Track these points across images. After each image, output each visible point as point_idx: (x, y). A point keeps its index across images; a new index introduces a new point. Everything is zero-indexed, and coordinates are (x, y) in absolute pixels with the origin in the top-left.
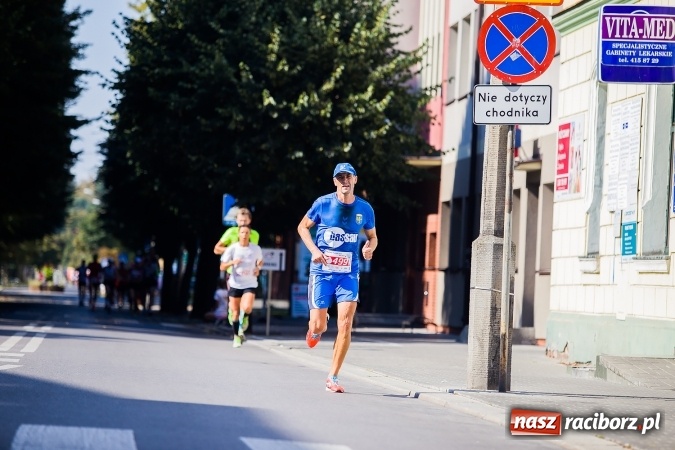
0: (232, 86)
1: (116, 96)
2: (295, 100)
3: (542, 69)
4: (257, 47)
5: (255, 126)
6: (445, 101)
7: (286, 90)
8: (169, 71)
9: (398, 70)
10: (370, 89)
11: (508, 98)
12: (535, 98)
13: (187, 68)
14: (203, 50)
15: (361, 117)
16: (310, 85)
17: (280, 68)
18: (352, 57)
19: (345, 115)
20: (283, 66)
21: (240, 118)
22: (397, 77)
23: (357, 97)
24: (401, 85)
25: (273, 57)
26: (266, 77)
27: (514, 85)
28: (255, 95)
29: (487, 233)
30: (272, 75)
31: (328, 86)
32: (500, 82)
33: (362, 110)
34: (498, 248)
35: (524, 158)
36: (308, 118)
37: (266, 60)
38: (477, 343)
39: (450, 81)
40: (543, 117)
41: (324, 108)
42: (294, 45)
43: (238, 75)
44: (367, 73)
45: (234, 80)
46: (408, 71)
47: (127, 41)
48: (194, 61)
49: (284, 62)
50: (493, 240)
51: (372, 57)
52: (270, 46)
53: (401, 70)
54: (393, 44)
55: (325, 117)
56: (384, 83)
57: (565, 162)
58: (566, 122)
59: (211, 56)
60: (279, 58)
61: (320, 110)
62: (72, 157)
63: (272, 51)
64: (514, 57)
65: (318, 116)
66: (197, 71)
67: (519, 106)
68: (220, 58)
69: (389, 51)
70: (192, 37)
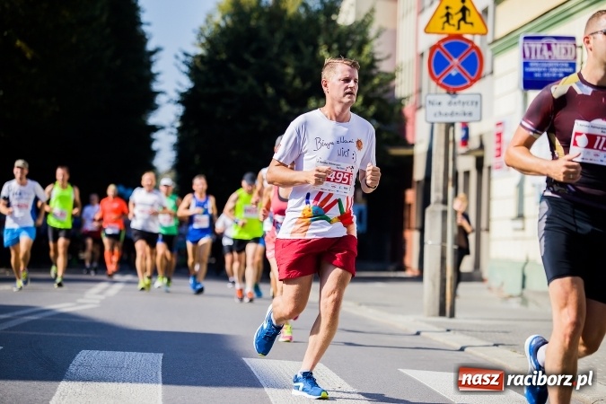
0: (259, 99)
1: (180, 110)
3: (473, 81)
4: (278, 71)
6: (418, 106)
8: (215, 91)
9: (380, 85)
11: (450, 103)
12: (470, 103)
13: (228, 88)
14: (239, 75)
17: (295, 84)
20: (297, 83)
21: (265, 122)
22: (381, 90)
24: (383, 96)
25: (289, 78)
26: (284, 92)
27: (454, 93)
29: (436, 202)
30: (289, 91)
32: (444, 91)
34: (445, 213)
35: (472, 148)
37: (284, 80)
40: (476, 116)
43: (265, 92)
45: (261, 95)
47: (186, 69)
49: (298, 81)
50: (441, 207)
52: (287, 70)
53: (383, 85)
56: (371, 95)
57: (499, 149)
58: (499, 121)
59: (245, 79)
60: (294, 77)
62: (153, 154)
63: (287, 74)
64: (454, 72)
67: (458, 109)
68: (251, 81)
69: (374, 72)
70: (232, 66)
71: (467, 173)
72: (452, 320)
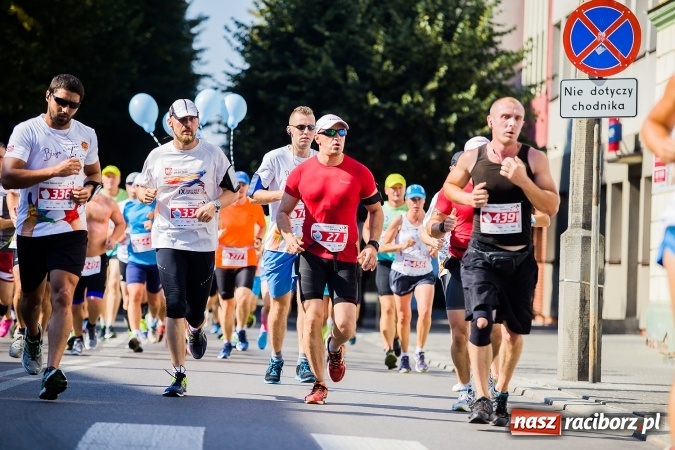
0: (338, 87)
2: (398, 100)
3: (627, 63)
4: (363, 48)
5: (362, 126)
6: (550, 98)
7: (391, 90)
8: (277, 75)
9: (500, 69)
10: (474, 88)
11: (594, 92)
12: (622, 92)
13: (295, 70)
14: (310, 53)
15: (466, 116)
16: (415, 85)
17: (385, 67)
18: (455, 57)
19: (449, 114)
20: (388, 65)
22: (500, 75)
23: (460, 96)
24: (504, 83)
25: (378, 58)
26: (371, 78)
27: (600, 78)
28: (361, 96)
29: (575, 226)
30: (377, 76)
31: (432, 85)
32: (586, 76)
33: (466, 109)
34: (586, 240)
35: (625, 152)
36: (412, 117)
37: (371, 61)
38: (567, 335)
39: (553, 78)
40: (629, 110)
41: (428, 107)
42: (399, 45)
43: (345, 77)
44: (471, 72)
45: (340, 81)
46: (512, 69)
47: (239, 44)
48: (302, 64)
49: (388, 63)
50: (582, 232)
51: (475, 56)
52: (376, 47)
53: (504, 69)
54: (497, 43)
55: (429, 117)
56: (488, 81)
59: (318, 59)
60: (384, 58)
61: (424, 109)
63: (377, 52)
64: (599, 50)
65: (422, 115)
66: (306, 74)
67: (605, 99)
68: (327, 61)
69: (492, 51)
70: (300, 41)
71: (618, 186)
72: (597, 385)
